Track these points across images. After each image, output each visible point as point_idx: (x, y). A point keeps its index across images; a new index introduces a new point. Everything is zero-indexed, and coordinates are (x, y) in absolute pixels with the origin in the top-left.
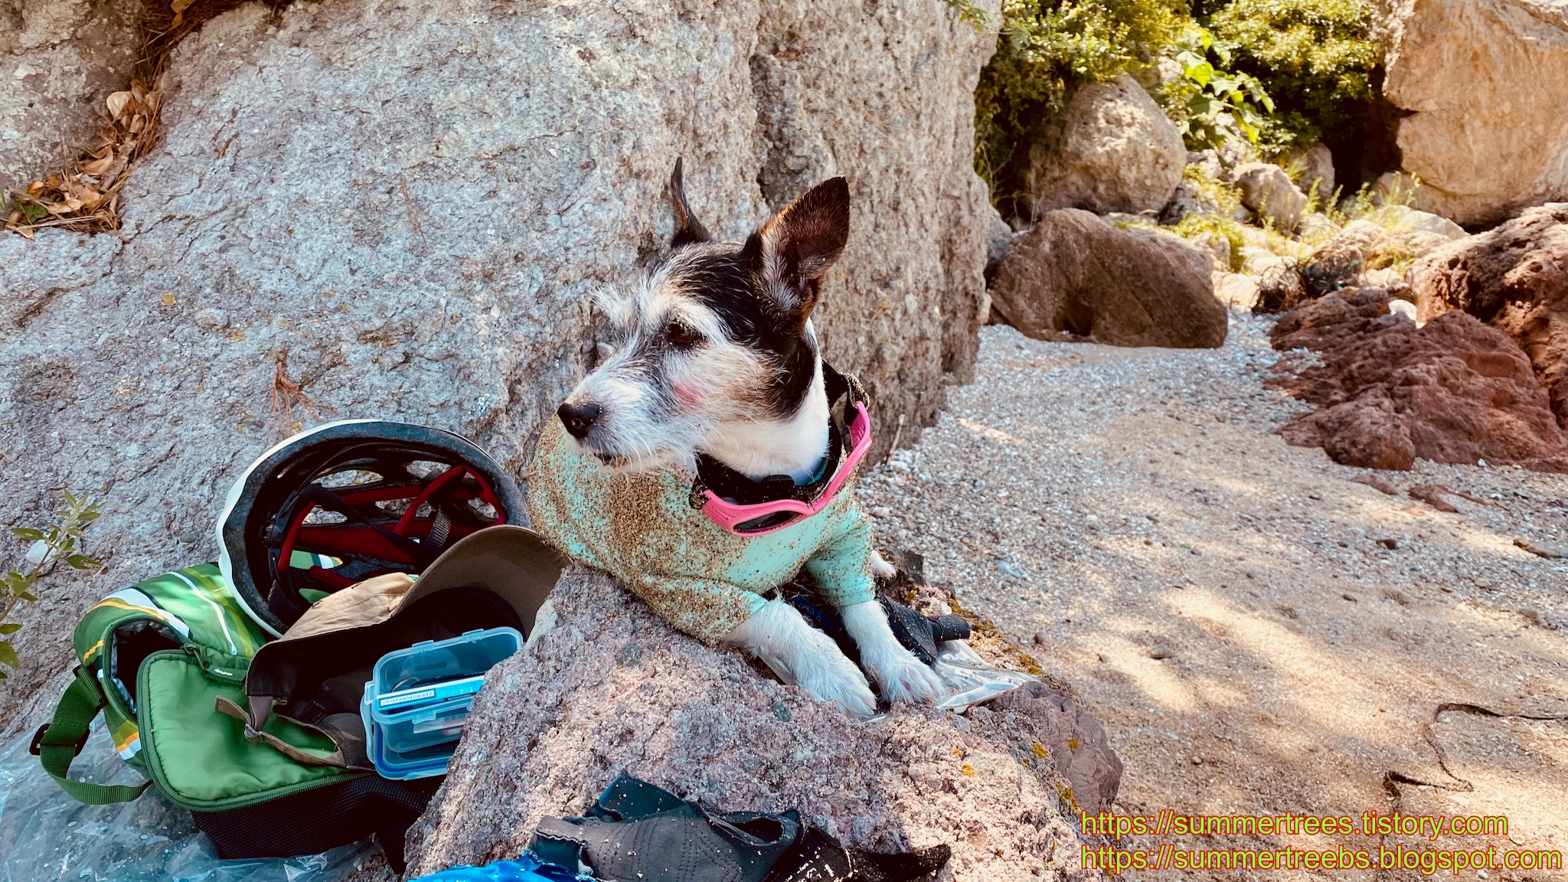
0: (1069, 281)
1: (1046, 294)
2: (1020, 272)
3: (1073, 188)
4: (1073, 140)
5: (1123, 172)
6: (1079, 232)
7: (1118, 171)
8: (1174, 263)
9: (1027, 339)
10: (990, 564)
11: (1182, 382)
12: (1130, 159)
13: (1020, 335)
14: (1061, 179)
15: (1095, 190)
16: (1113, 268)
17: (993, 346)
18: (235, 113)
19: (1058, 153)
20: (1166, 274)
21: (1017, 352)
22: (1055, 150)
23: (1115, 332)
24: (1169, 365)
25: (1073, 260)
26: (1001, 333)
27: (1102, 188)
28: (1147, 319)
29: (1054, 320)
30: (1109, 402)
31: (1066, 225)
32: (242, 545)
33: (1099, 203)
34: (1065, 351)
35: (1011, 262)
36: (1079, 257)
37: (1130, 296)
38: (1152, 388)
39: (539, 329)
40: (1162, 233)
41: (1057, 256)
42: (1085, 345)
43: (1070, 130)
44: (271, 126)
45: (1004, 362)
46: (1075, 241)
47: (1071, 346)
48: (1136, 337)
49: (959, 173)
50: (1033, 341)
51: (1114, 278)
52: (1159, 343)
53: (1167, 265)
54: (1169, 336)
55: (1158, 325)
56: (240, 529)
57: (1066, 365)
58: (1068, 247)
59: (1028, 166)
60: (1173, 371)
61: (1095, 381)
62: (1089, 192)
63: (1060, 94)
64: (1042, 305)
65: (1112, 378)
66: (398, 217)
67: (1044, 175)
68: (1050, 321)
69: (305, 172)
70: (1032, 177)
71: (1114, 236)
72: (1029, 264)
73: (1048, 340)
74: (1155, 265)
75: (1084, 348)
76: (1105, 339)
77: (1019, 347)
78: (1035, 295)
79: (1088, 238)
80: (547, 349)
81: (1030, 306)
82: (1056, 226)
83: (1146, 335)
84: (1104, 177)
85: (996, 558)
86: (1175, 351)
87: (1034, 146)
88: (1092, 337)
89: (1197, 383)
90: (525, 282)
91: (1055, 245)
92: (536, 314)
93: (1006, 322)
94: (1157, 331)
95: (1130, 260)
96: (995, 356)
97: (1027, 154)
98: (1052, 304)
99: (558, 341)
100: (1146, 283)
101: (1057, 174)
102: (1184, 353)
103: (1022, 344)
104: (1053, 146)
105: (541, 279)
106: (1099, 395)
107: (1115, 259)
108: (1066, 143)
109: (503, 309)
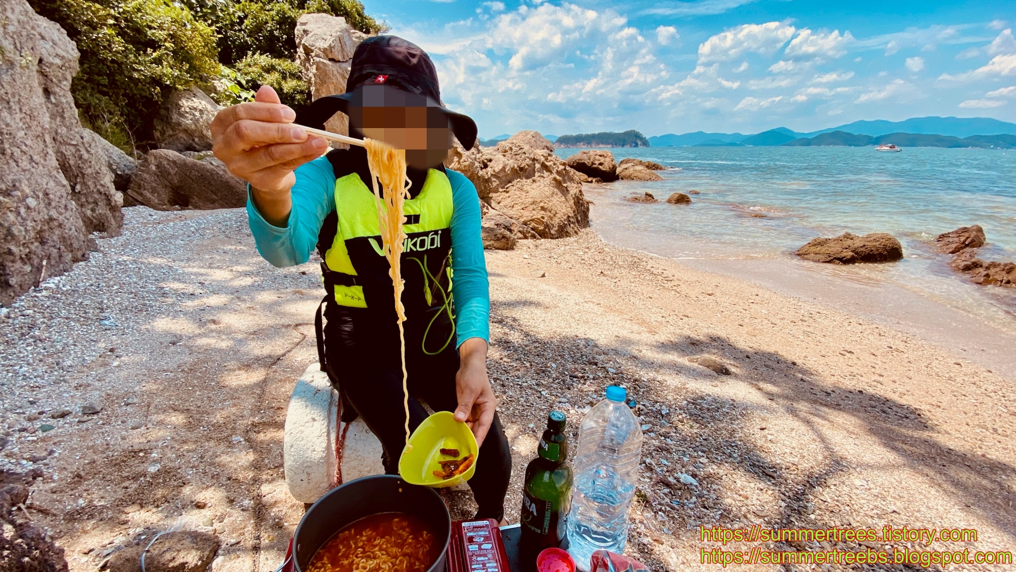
0: (170, 183)
1: (160, 189)
2: (142, 180)
3: (182, 140)
4: (175, 117)
5: (205, 132)
6: (168, 160)
7: (202, 132)
8: (221, 173)
9: (156, 211)
10: (97, 324)
11: (233, 223)
12: (206, 127)
13: (151, 209)
14: (174, 135)
15: (193, 140)
16: (191, 176)
17: (136, 216)
19: (169, 123)
20: (218, 177)
21: (150, 218)
22: (167, 120)
23: (201, 204)
24: (228, 216)
25: (169, 174)
26: (140, 210)
27: (196, 140)
28: (214, 197)
29: (169, 201)
30: (197, 235)
31: (161, 157)
33: (197, 147)
34: (176, 215)
35: (136, 175)
36: (172, 172)
37: (203, 188)
38: (220, 226)
41: (160, 172)
42: (187, 211)
43: (172, 112)
45: (142, 223)
46: (168, 164)
47: (180, 212)
48: (211, 205)
50: (159, 212)
51: (192, 180)
52: (223, 207)
53: (217, 174)
54: (227, 203)
55: (221, 199)
57: (177, 221)
58: (165, 167)
59: (153, 128)
60: (230, 218)
61: (192, 226)
62: (191, 141)
63: (159, 95)
64: (159, 195)
65: (201, 224)
67: (164, 133)
68: (166, 202)
70: (157, 134)
71: (188, 162)
72: (146, 176)
73: (168, 211)
74: (212, 174)
75: (187, 213)
76: (196, 207)
77: (151, 215)
78: (153, 191)
79: (174, 162)
81: (153, 196)
82: (155, 158)
83: (216, 204)
84: (196, 135)
85: (101, 320)
86: (231, 209)
87: (155, 120)
88: (190, 207)
89: (240, 222)
91: (158, 166)
93: (142, 204)
94: (221, 202)
95: (199, 172)
96: (136, 221)
97: (153, 123)
98: (165, 195)
100: (210, 182)
101: (171, 132)
102: (235, 210)
103: (152, 213)
104: (165, 120)
106: (193, 232)
107: (191, 172)
108: (172, 118)
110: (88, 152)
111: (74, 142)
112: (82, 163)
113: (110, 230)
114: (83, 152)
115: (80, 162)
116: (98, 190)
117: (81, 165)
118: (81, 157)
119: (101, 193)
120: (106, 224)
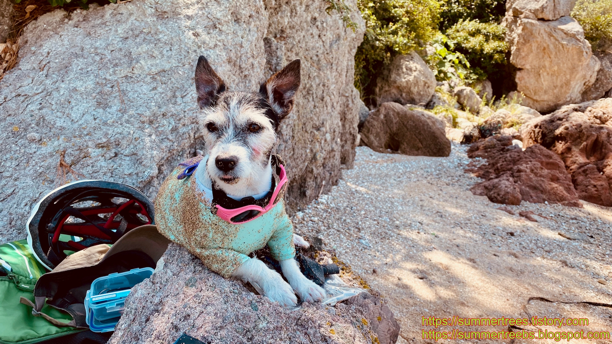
0: (390, 130)
1: (382, 134)
2: (372, 126)
3: (393, 95)
4: (393, 76)
5: (412, 89)
6: (394, 111)
7: (410, 88)
8: (431, 124)
9: (374, 152)
10: (357, 241)
11: (433, 170)
12: (415, 84)
13: (372, 150)
14: (388, 91)
15: (401, 95)
16: (407, 126)
17: (361, 154)
18: (48, 53)
19: (387, 81)
20: (427, 128)
21: (370, 157)
22: (386, 80)
23: (408, 150)
24: (429, 163)
25: (392, 122)
26: (364, 150)
27: (404, 95)
28: (420, 145)
29: (385, 145)
30: (405, 177)
31: (390, 108)
32: (37, 232)
33: (403, 101)
34: (389, 157)
35: (369, 122)
36: (395, 121)
37: (414, 136)
38: (422, 172)
39: (171, 143)
40: (427, 112)
41: (386, 120)
42: (396, 155)
43: (392, 72)
44: (63, 59)
45: (366, 161)
46: (393, 115)
47: (391, 155)
48: (416, 152)
49: (348, 87)
50: (377, 153)
51: (408, 129)
52: (425, 154)
53: (428, 124)
54: (429, 152)
55: (424, 148)
56: (36, 225)
57: (389, 162)
58: (390, 117)
59: (376, 85)
60: (430, 166)
61: (400, 169)
62: (399, 96)
63: (388, 58)
64: (380, 139)
65: (407, 168)
66: (115, 97)
67: (382, 89)
68: (383, 145)
69: (77, 78)
70: (377, 90)
71: (408, 113)
72: (375, 123)
73: (382, 152)
74: (423, 125)
75: (396, 156)
76: (404, 152)
77: (371, 155)
78: (377, 135)
79: (398, 113)
80: (175, 152)
81: (376, 139)
82: (386, 109)
83: (420, 151)
84: (405, 90)
85: (359, 238)
86: (431, 158)
87: (378, 78)
88: (399, 152)
89: (439, 170)
90: (167, 125)
91: (385, 116)
92: (170, 137)
93: (366, 145)
94: (424, 150)
95: (414, 122)
96: (362, 158)
97: (376, 81)
98: (384, 139)
99: (180, 149)
100: (420, 131)
101: (387, 89)
102: (434, 159)
103: (372, 154)
104: (385, 78)
105: (173, 123)
106: (402, 174)
107: (408, 122)
108: (391, 77)
109: (157, 135)
110: (353, 102)
111: (347, 95)
112: (348, 110)
113: (348, 163)
114: (350, 102)
115: (346, 109)
116: (350, 132)
117: (346, 112)
118: (347, 106)
119: (351, 134)
120: (347, 158)
